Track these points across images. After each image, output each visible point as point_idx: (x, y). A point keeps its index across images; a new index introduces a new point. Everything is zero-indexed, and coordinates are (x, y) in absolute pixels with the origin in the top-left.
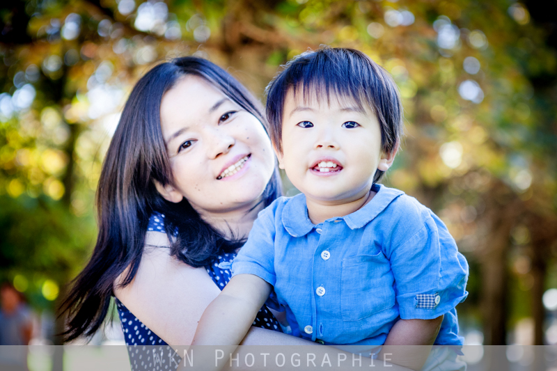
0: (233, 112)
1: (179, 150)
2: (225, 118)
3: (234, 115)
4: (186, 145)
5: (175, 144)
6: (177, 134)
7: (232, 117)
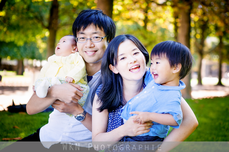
0: (138, 53)
1: (121, 59)
2: (135, 54)
3: (138, 54)
4: (123, 58)
5: (120, 57)
6: (121, 55)
7: (137, 54)
